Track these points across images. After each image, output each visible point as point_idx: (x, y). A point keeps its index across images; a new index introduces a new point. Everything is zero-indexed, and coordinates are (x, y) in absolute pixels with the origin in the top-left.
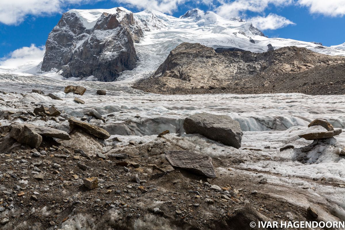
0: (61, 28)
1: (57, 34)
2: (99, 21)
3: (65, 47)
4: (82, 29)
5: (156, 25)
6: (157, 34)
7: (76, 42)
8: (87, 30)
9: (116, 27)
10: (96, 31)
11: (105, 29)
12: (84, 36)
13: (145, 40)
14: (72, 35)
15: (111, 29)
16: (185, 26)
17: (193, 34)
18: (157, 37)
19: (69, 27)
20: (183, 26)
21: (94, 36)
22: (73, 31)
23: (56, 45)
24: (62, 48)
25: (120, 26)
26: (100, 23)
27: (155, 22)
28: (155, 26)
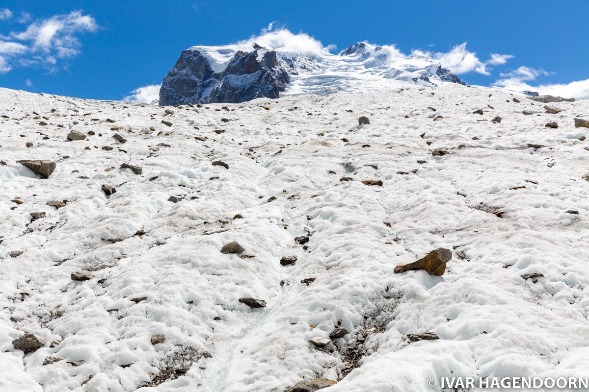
0: (180, 70)
1: (174, 80)
2: (232, 62)
3: (186, 97)
4: (208, 72)
5: (306, 65)
6: (308, 79)
7: (201, 91)
8: (215, 74)
9: (255, 71)
10: (229, 76)
11: (241, 73)
12: (211, 82)
13: (292, 87)
14: (195, 81)
15: (250, 73)
16: (346, 67)
17: (358, 80)
18: (308, 84)
19: (192, 70)
20: (343, 67)
21: (227, 82)
22: (196, 75)
23: (174, 93)
24: (181, 97)
25: (261, 69)
26: (234, 64)
27: (304, 62)
28: (304, 68)
